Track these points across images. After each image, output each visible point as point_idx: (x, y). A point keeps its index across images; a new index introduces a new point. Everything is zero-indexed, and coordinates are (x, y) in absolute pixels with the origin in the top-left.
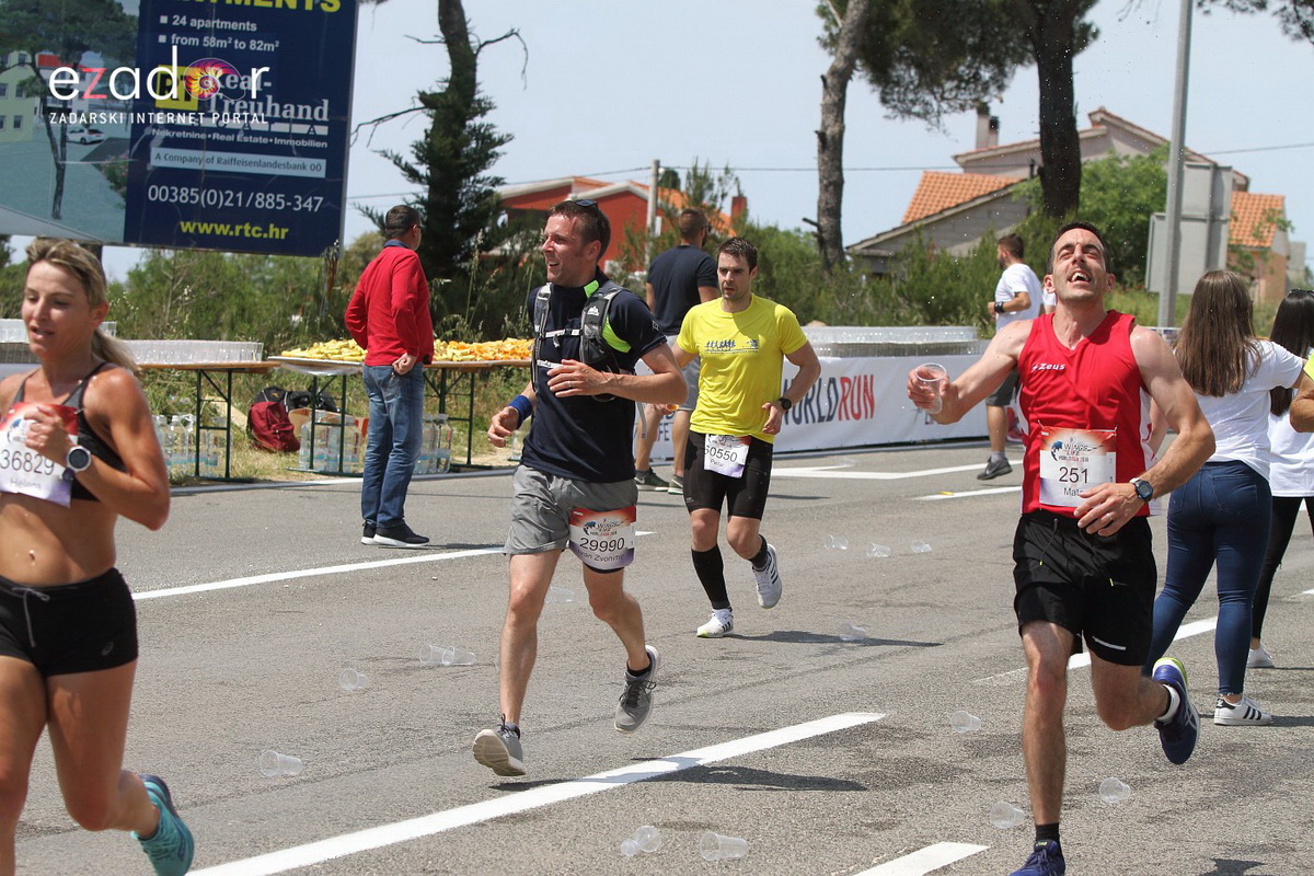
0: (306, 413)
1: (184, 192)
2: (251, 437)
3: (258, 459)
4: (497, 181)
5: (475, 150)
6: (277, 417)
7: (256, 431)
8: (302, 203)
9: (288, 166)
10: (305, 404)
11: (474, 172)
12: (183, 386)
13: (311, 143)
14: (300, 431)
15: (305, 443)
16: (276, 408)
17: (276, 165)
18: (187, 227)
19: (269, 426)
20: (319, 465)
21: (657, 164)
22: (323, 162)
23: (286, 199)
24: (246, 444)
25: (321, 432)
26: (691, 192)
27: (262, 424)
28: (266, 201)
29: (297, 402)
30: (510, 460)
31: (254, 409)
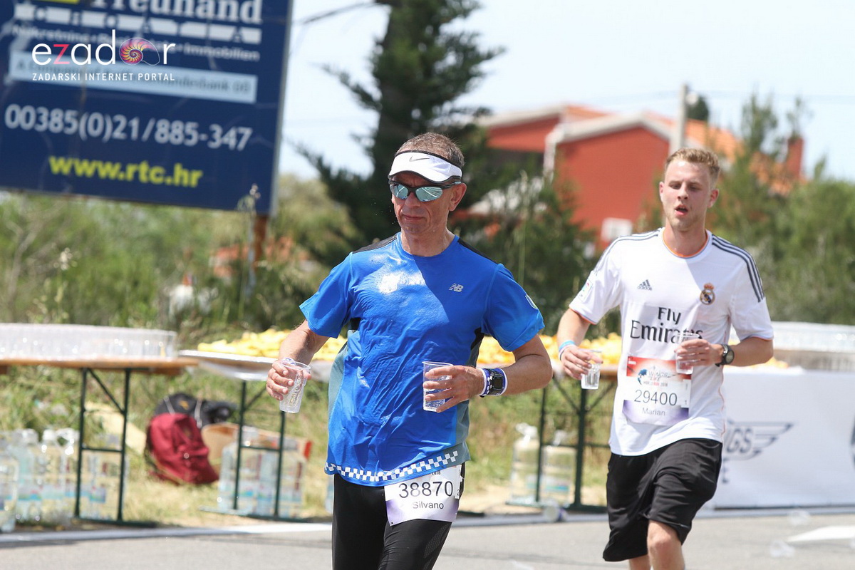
0: (226, 431)
1: (57, 115)
2: (149, 462)
3: (159, 494)
4: (482, 112)
5: (453, 69)
6: (186, 436)
7: (158, 454)
8: (223, 135)
9: (202, 84)
10: (224, 419)
11: (450, 97)
12: (54, 388)
13: (237, 54)
14: (220, 455)
15: (226, 473)
16: (185, 423)
17: (187, 83)
18: (59, 165)
19: (175, 448)
20: (246, 505)
21: (687, 90)
22: (251, 81)
23: (200, 130)
24: (143, 472)
25: (249, 461)
26: (748, 131)
27: (165, 445)
28: (170, 132)
29: (215, 414)
30: (507, 504)
31: (155, 424)
